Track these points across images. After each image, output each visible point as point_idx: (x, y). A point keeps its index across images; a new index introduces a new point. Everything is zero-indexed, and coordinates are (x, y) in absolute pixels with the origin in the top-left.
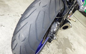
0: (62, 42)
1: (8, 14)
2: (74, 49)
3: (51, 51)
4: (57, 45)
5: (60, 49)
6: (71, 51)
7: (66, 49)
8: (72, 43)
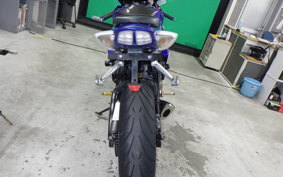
0: (172, 138)
1: (53, 144)
2: (199, 138)
3: (165, 163)
4: (167, 147)
5: (176, 152)
6: (195, 144)
7: (185, 145)
8: (189, 130)
